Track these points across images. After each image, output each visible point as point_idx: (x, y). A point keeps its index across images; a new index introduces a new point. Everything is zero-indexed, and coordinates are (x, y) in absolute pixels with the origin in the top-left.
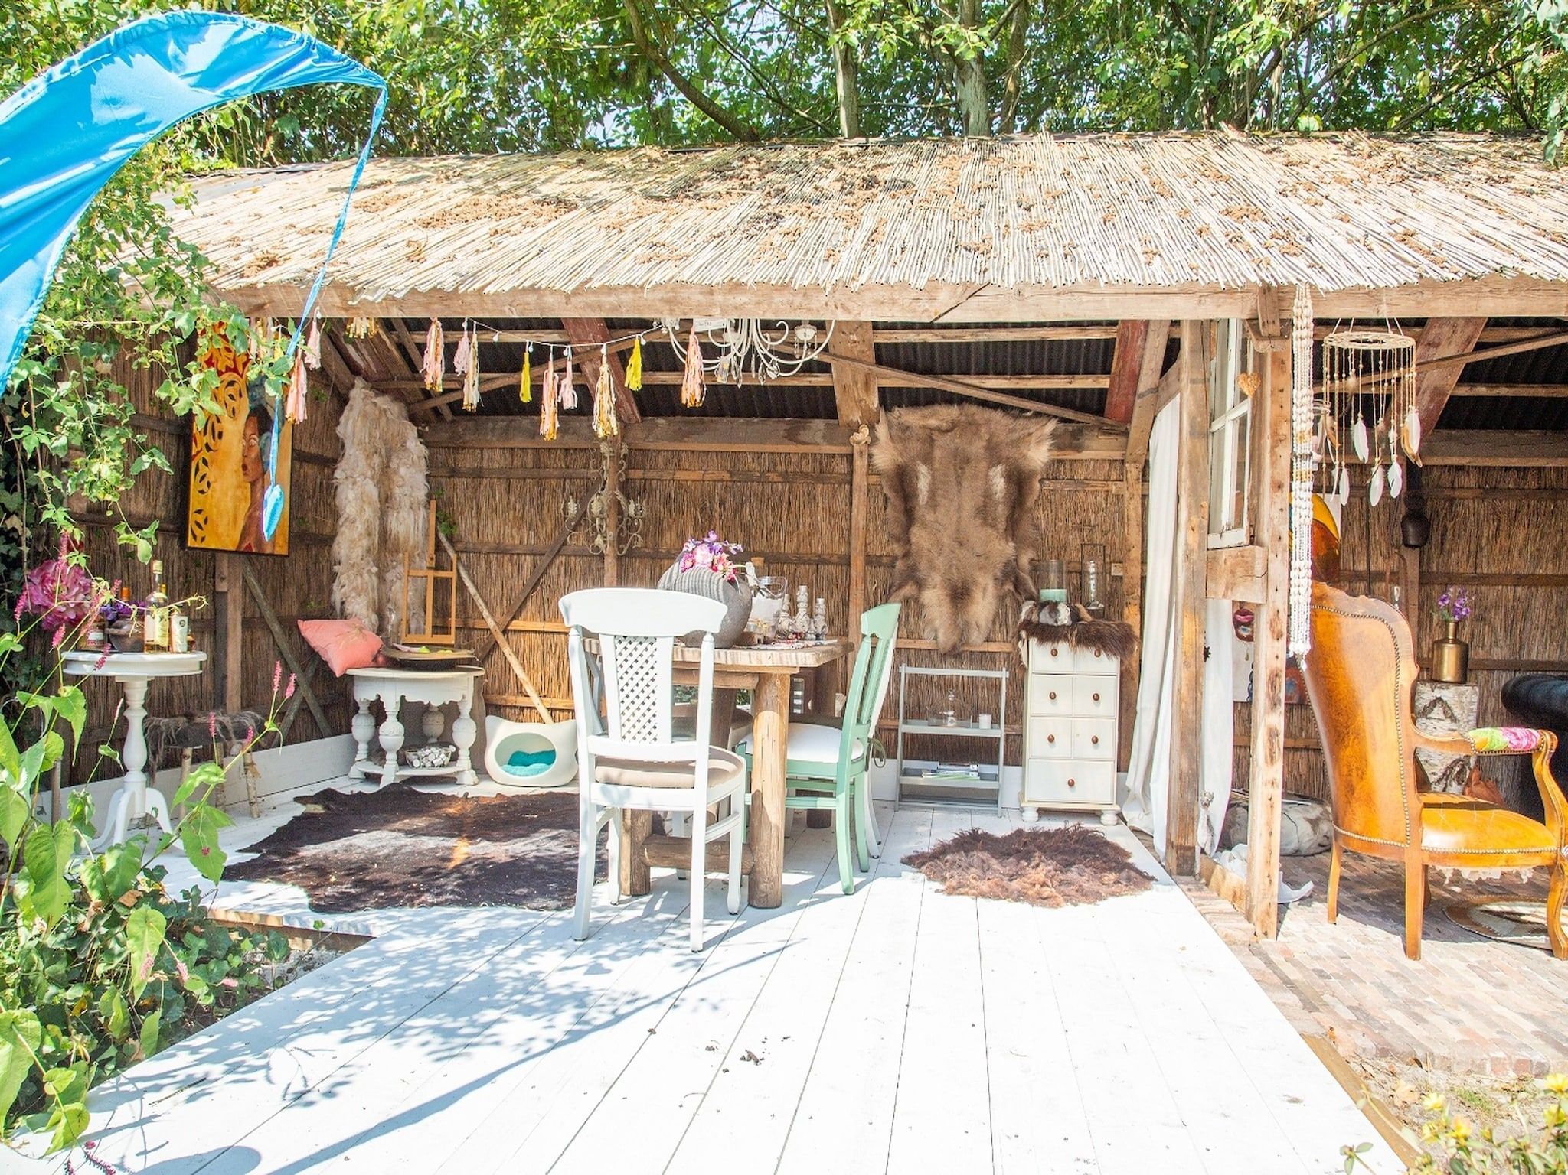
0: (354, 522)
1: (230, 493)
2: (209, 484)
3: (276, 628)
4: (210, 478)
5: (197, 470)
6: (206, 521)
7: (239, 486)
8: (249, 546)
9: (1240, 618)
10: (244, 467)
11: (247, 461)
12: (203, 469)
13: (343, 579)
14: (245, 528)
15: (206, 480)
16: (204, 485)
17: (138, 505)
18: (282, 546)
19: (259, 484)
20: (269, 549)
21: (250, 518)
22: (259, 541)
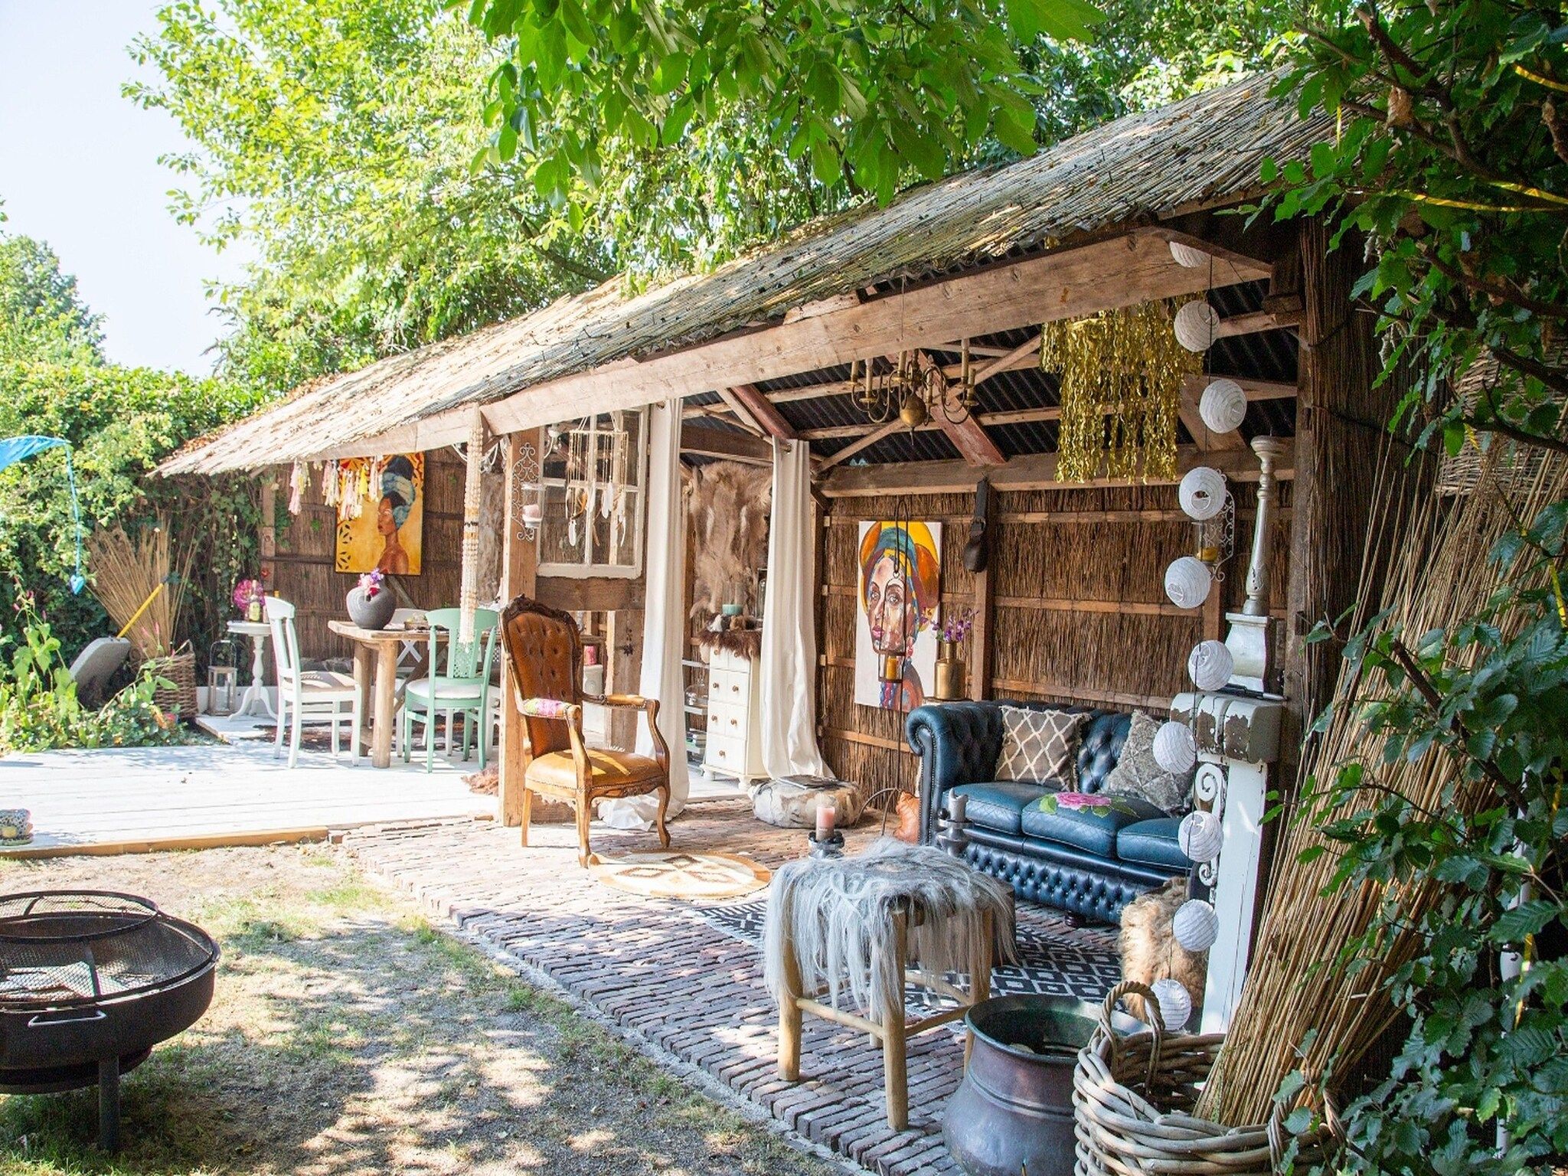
1: (368, 542)
2: (350, 538)
4: (351, 535)
6: (349, 558)
9: (876, 633)
10: (380, 527)
11: (382, 524)
14: (381, 561)
15: (348, 536)
16: (347, 539)
17: (317, 551)
18: (415, 569)
19: (393, 536)
20: (403, 572)
21: (385, 555)
22: (394, 567)
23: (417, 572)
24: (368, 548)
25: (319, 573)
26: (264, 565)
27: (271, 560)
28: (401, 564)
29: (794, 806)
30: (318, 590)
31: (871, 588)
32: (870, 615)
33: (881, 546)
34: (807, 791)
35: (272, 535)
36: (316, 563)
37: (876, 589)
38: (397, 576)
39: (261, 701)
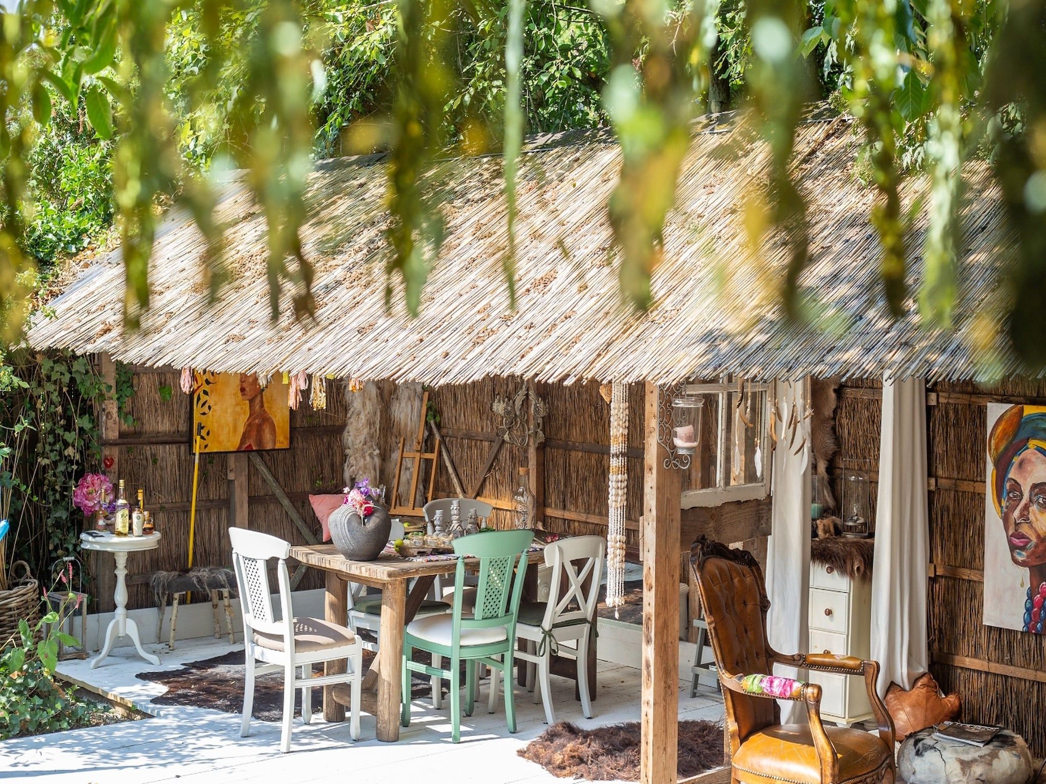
0: (359, 414)
1: (229, 411)
2: (210, 408)
3: (286, 502)
4: (211, 402)
5: (199, 399)
6: (208, 434)
7: (237, 404)
8: (250, 445)
9: (1016, 541)
10: (243, 390)
11: (245, 385)
12: (204, 398)
13: (352, 460)
14: (244, 434)
15: (207, 405)
16: (206, 409)
17: (164, 426)
18: (282, 442)
19: (258, 400)
20: (269, 446)
21: (249, 426)
22: (260, 441)
23: (286, 445)
24: (230, 419)
25: (168, 454)
26: (107, 452)
27: (114, 444)
28: (267, 436)
29: (978, 770)
30: (167, 475)
31: (1007, 485)
32: (1006, 519)
33: (1023, 435)
34: (985, 750)
35: (114, 411)
36: (164, 443)
37: (1016, 486)
38: (261, 452)
39: (127, 637)
